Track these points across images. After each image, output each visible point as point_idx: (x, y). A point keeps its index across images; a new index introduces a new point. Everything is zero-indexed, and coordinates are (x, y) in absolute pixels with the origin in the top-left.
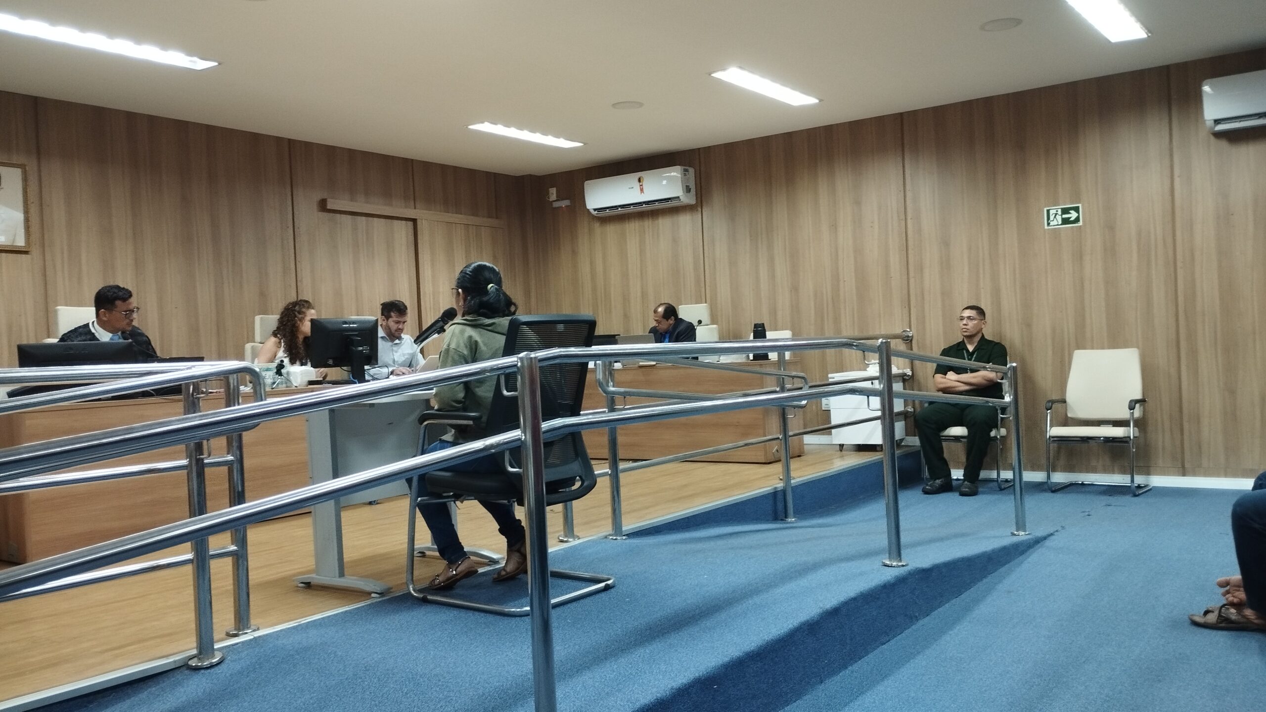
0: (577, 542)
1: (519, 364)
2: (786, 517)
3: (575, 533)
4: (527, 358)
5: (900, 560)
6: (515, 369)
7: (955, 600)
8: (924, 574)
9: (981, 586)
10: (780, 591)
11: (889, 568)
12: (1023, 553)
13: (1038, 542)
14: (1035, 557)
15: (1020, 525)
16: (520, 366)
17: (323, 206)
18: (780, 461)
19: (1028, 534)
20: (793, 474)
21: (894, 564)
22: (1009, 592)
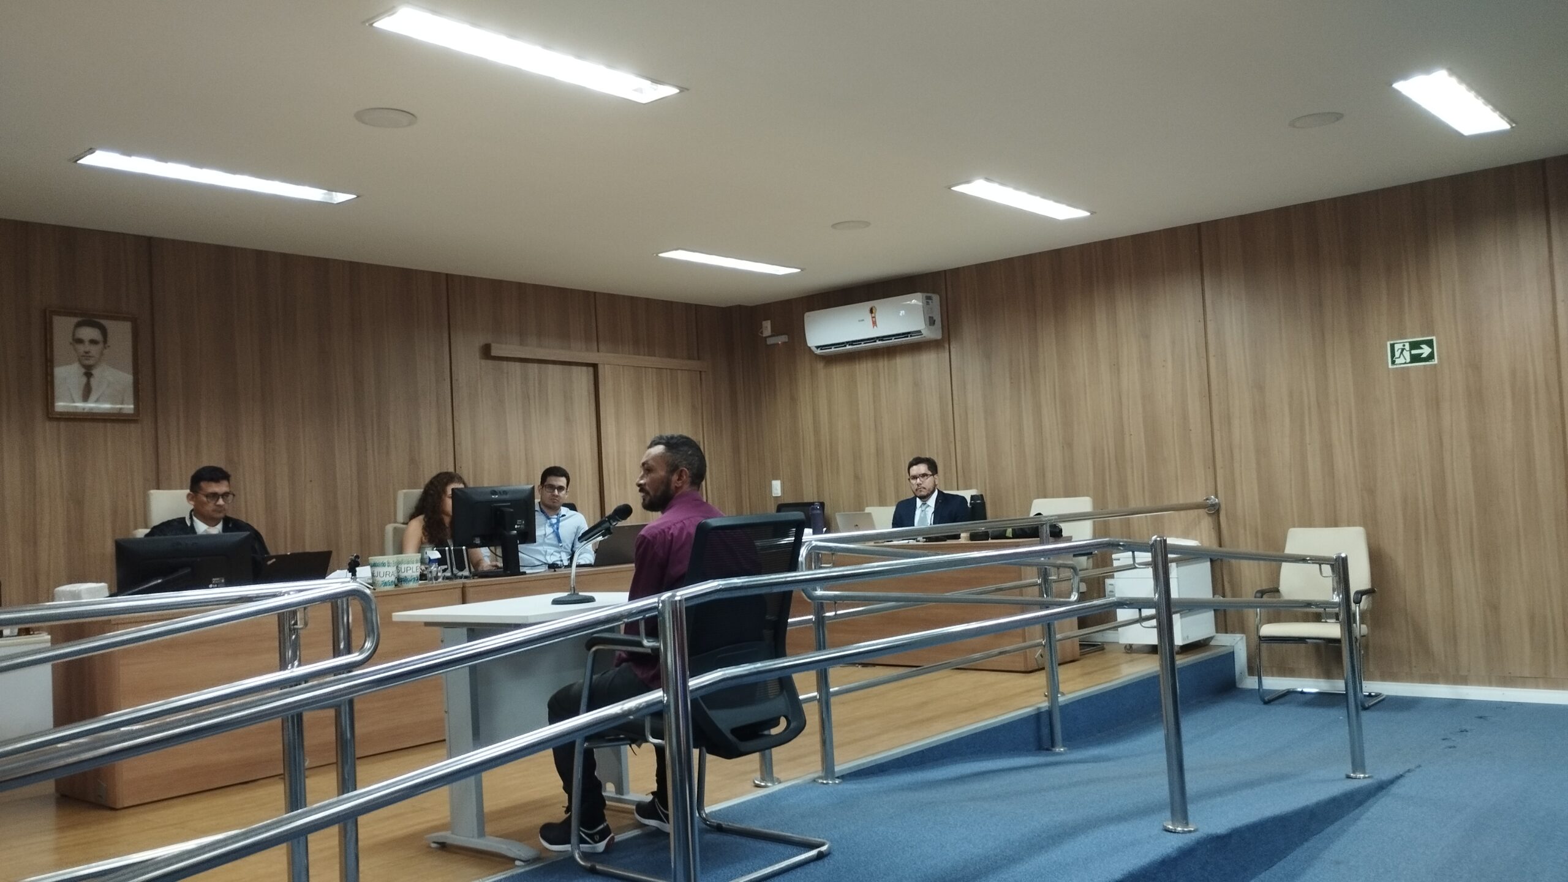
0: (777, 787)
1: (661, 605)
2: (1053, 745)
3: (775, 775)
4: (671, 600)
5: (1187, 824)
6: (655, 613)
8: (1219, 843)
9: (1299, 854)
10: (1024, 867)
11: (1172, 834)
12: (1360, 803)
13: (1382, 787)
14: (1377, 809)
15: (1358, 764)
16: (663, 608)
17: (486, 352)
18: (1043, 669)
19: (1369, 777)
20: (1062, 688)
21: (1179, 829)
22: (1338, 863)
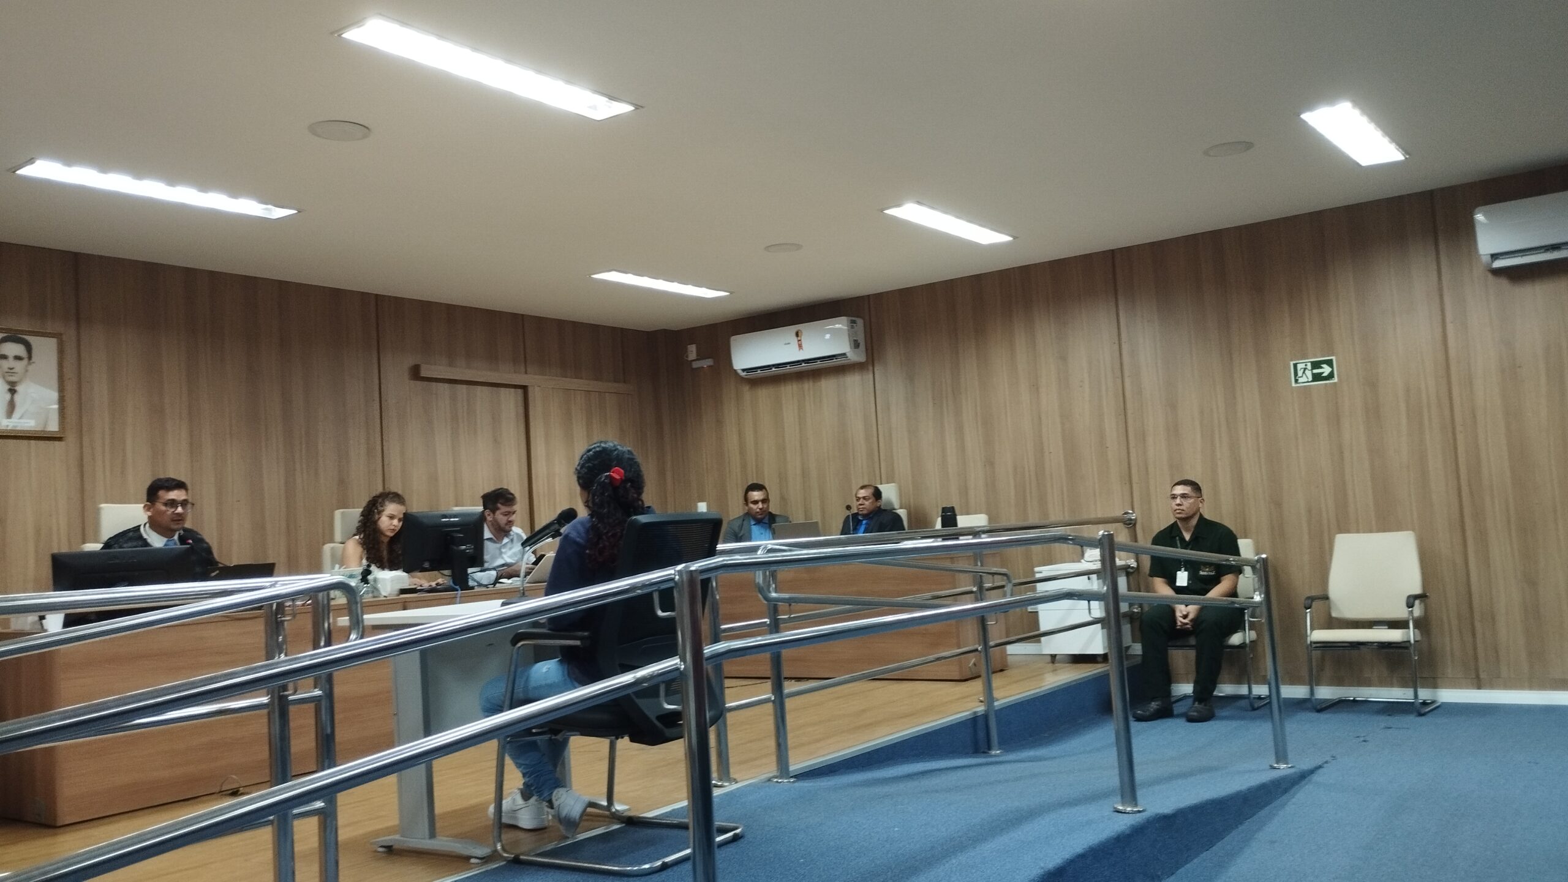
0: (734, 786)
1: (677, 577)
2: (989, 748)
3: (732, 776)
4: (687, 572)
5: (1136, 805)
6: (671, 584)
7: (1205, 853)
8: (1165, 822)
9: (1237, 835)
10: (989, 846)
11: (1123, 814)
12: (1286, 791)
13: (1303, 776)
14: (1302, 796)
15: (1281, 756)
16: (679, 579)
17: (415, 373)
18: (979, 677)
19: (1290, 767)
20: (996, 694)
21: (1129, 809)
22: (1273, 842)
